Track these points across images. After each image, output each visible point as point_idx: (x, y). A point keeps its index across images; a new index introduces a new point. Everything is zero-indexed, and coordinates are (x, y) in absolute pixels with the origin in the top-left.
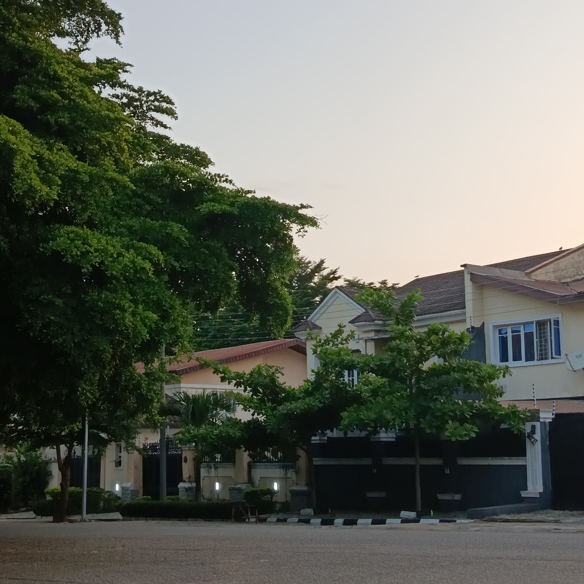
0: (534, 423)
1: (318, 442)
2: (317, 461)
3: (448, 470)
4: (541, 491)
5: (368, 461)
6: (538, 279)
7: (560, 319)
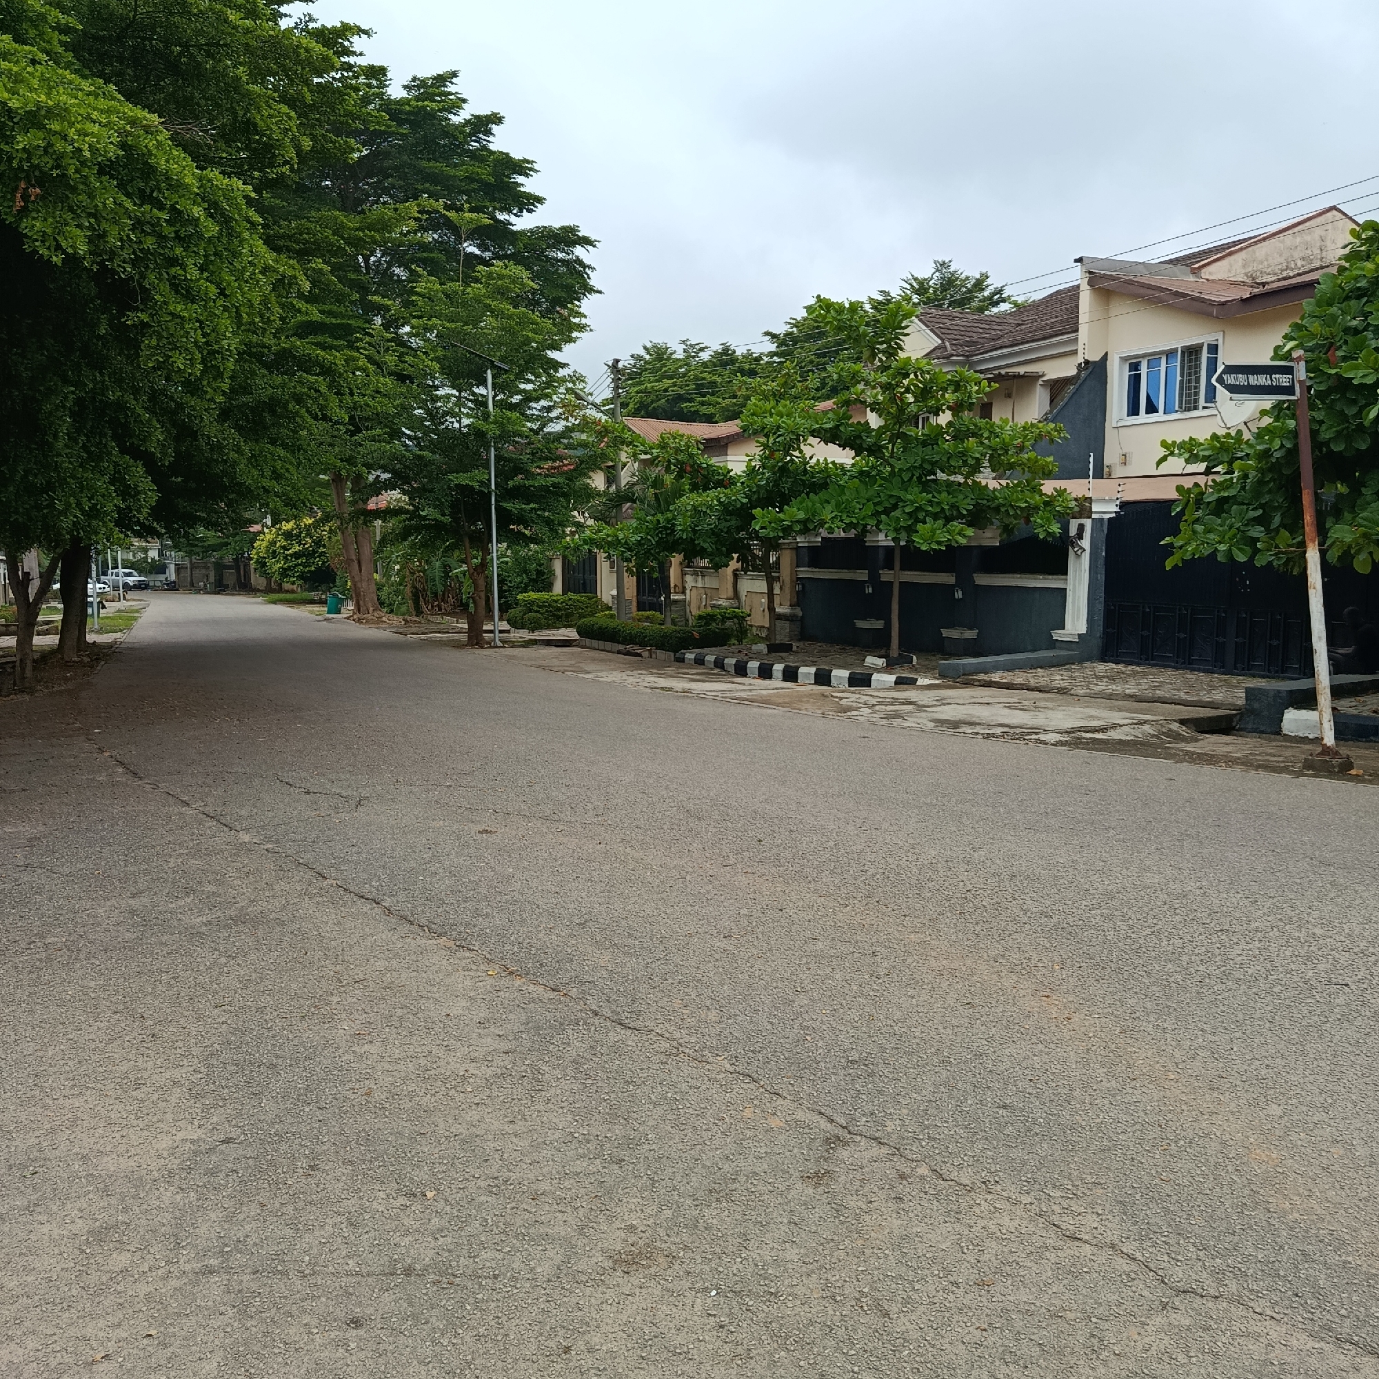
0: (1083, 521)
1: (806, 545)
2: (805, 572)
3: (960, 592)
4: (1083, 630)
5: (862, 575)
6: (1211, 278)
7: (1220, 343)
